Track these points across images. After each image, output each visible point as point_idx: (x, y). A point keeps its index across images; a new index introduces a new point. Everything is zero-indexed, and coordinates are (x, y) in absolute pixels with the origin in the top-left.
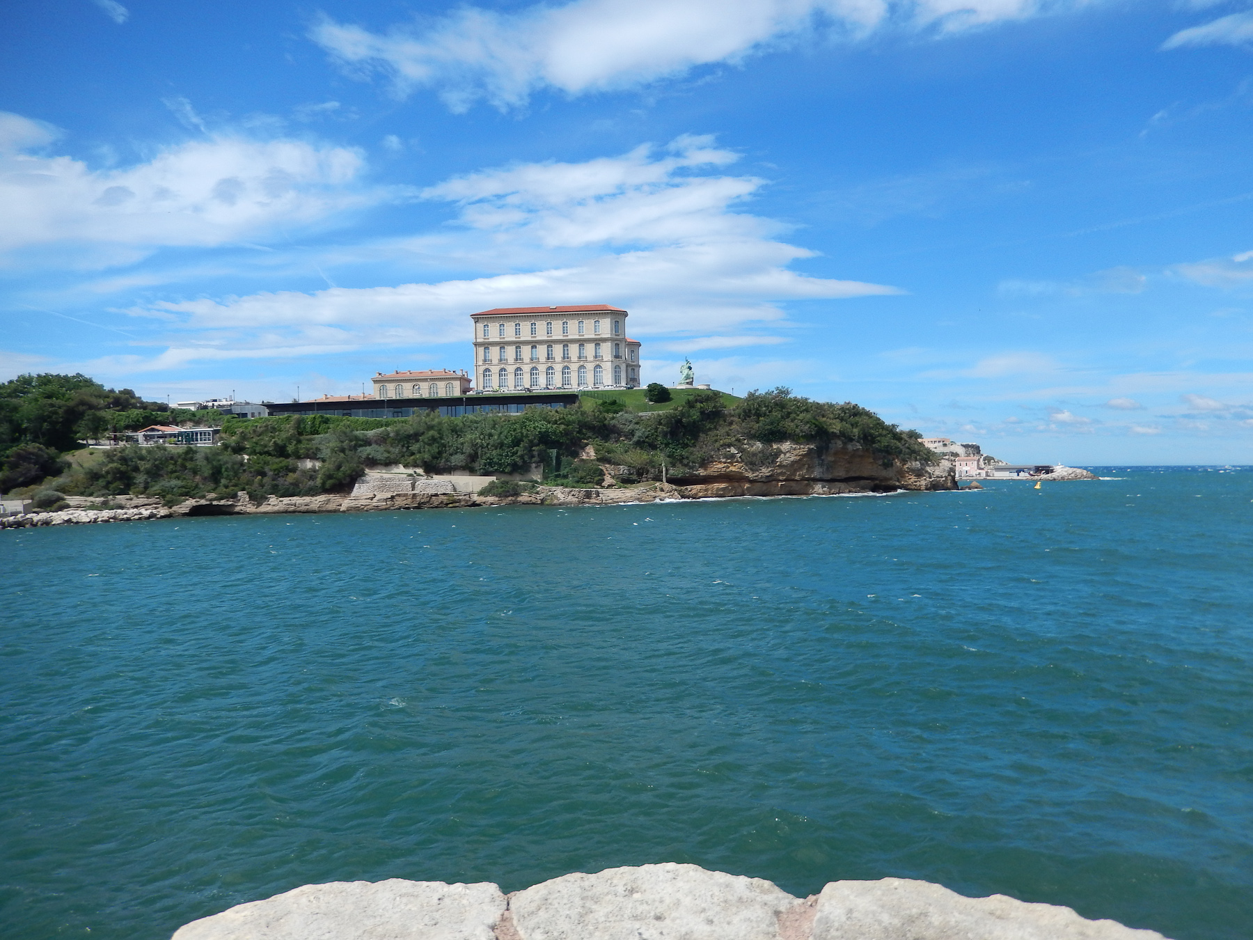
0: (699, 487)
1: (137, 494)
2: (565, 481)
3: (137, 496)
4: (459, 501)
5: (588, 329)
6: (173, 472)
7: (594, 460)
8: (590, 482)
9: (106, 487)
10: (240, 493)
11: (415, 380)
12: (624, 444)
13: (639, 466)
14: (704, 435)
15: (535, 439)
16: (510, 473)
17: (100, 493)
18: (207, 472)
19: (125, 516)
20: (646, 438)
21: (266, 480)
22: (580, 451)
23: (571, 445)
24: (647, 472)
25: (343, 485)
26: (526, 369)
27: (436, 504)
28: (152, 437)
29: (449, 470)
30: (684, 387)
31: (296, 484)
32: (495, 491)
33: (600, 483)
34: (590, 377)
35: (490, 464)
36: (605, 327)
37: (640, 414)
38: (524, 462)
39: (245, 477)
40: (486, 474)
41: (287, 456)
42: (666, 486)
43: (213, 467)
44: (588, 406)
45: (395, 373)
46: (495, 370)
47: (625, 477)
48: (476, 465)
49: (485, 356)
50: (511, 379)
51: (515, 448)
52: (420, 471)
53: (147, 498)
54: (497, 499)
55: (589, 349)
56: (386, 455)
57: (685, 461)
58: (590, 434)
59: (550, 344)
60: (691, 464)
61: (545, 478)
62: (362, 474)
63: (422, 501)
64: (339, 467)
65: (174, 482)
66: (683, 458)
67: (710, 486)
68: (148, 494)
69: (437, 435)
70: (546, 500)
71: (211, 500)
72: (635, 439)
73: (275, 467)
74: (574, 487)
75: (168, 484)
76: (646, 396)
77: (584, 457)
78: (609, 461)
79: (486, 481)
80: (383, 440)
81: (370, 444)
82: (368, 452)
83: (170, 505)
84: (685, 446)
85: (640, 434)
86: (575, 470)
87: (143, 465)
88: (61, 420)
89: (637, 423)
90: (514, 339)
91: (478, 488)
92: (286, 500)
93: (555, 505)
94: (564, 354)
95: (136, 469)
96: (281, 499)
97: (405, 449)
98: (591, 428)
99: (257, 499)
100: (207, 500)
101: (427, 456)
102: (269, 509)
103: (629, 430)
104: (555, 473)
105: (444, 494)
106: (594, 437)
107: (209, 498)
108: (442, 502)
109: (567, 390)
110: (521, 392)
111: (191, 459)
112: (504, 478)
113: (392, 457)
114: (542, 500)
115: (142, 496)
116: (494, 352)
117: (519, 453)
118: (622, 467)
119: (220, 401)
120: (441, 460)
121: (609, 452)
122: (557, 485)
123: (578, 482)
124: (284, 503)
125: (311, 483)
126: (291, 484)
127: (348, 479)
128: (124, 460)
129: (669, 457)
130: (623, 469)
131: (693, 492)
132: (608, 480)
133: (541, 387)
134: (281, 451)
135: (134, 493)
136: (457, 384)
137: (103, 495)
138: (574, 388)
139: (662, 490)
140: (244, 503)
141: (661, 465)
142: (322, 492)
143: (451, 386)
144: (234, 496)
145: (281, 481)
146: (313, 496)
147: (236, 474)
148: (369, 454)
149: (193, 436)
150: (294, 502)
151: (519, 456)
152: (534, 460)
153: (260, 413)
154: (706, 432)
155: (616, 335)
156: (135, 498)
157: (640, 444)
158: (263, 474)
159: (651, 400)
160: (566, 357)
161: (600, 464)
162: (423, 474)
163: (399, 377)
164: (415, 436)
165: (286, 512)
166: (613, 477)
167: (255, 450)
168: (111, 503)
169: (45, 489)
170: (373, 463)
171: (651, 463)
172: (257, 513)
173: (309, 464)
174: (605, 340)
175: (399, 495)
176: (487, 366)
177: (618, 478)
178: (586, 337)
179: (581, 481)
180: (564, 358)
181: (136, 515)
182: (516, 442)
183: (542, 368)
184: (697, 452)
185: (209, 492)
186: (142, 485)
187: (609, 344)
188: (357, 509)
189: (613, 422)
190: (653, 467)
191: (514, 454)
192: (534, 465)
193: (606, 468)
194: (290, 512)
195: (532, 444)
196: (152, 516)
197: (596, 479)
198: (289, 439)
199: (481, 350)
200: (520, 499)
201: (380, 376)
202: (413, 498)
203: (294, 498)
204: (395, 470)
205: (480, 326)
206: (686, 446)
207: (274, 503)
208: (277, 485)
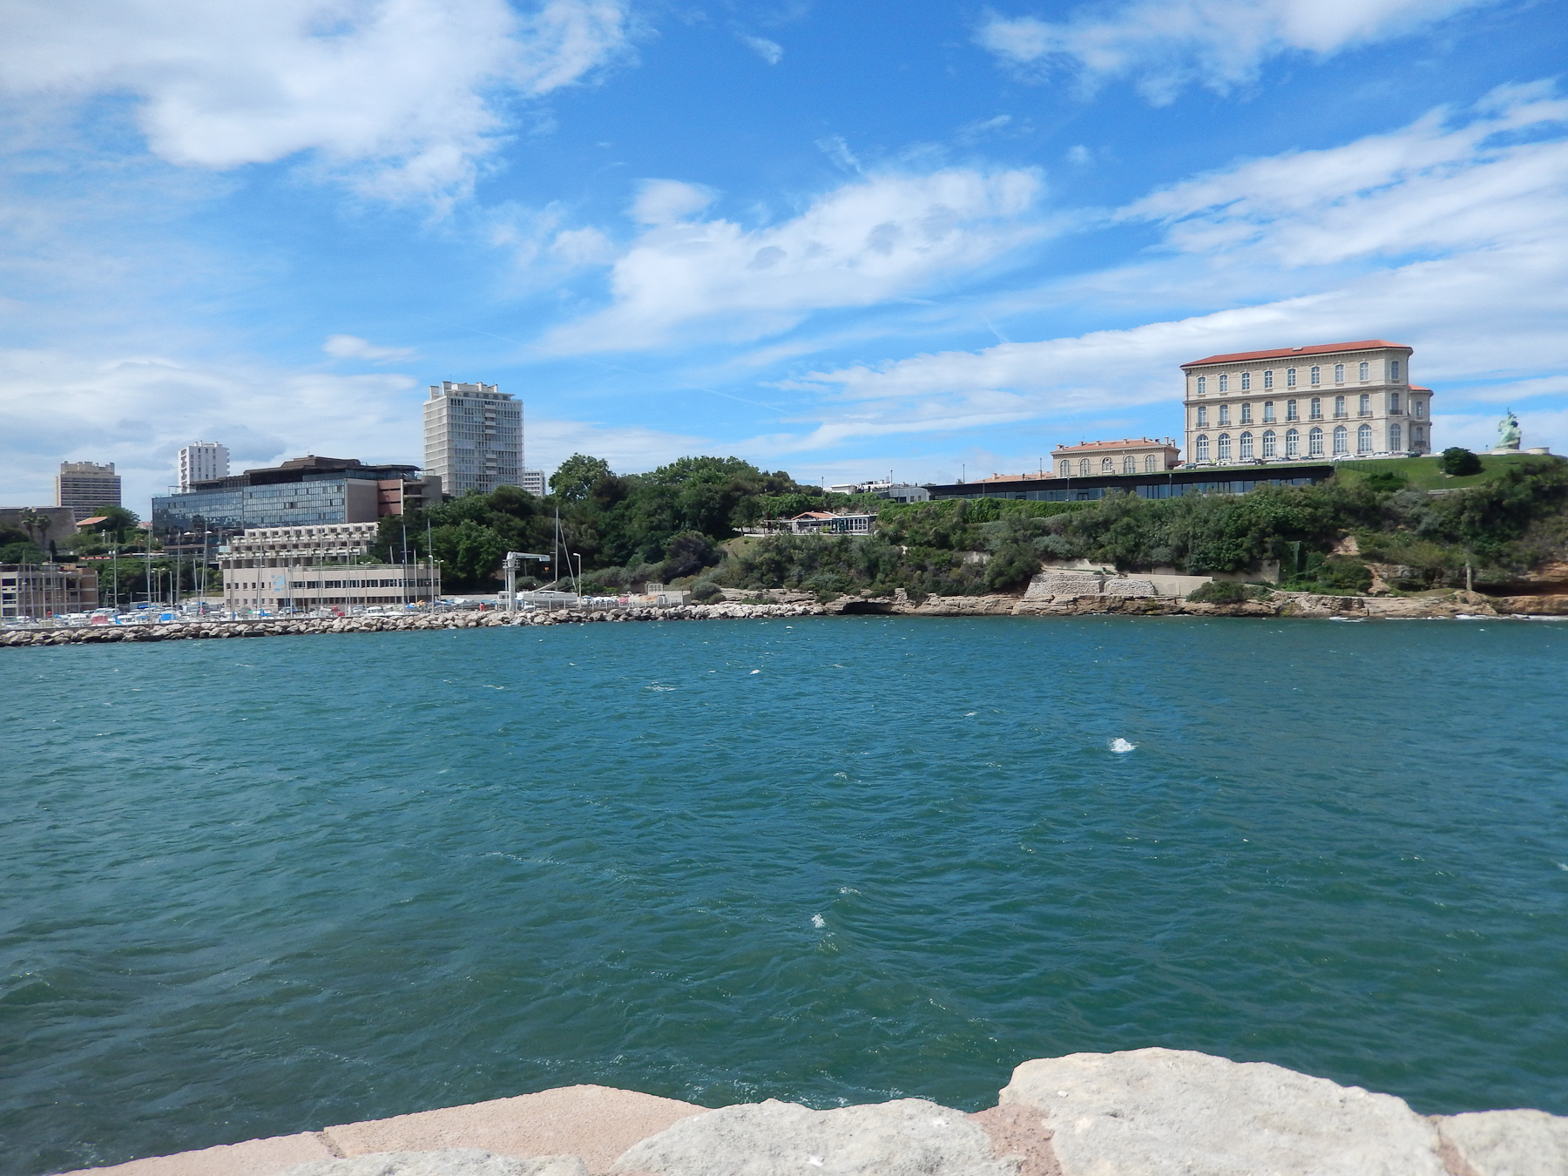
0: (1527, 598)
1: (790, 588)
2: (1312, 585)
3: (790, 590)
4: (1162, 607)
5: (1351, 374)
6: (827, 564)
7: (1356, 557)
8: (1349, 587)
9: (760, 580)
10: (897, 590)
11: (1106, 453)
12: (1405, 535)
13: (1429, 567)
14: (1537, 523)
15: (1267, 527)
16: (1233, 572)
18: (862, 566)
19: (779, 612)
20: (1441, 525)
21: (926, 575)
22: (1334, 543)
23: (1323, 536)
24: (1442, 575)
25: (1016, 583)
26: (1257, 433)
27: (1130, 610)
28: (805, 525)
29: (1148, 567)
30: (1504, 452)
31: (960, 581)
32: (1211, 595)
33: (1365, 588)
34: (1352, 442)
35: (1204, 560)
36: (1377, 372)
37: (1431, 492)
38: (1252, 558)
39: (903, 571)
40: (1199, 572)
41: (951, 548)
42: (1472, 595)
43: (870, 561)
44: (1349, 482)
45: (1080, 445)
46: (1213, 436)
47: (1405, 580)
48: (1186, 562)
49: (1200, 419)
50: (1235, 449)
51: (1240, 540)
52: (1111, 568)
53: (801, 592)
54: (1213, 606)
55: (1352, 404)
56: (1067, 547)
57: (1505, 560)
58: (1350, 520)
59: (1292, 398)
60: (1514, 564)
61: (1283, 579)
62: (1038, 570)
63: (1113, 605)
64: (1011, 563)
65: (828, 576)
66: (1501, 556)
67: (1547, 598)
68: (801, 588)
69: (1133, 523)
70: (1283, 610)
71: (866, 597)
72: (1422, 527)
73: (936, 560)
74: (1325, 593)
75: (821, 578)
76: (1440, 466)
77: (1341, 553)
78: (1380, 559)
79: (1199, 582)
80: (1062, 528)
81: (1048, 534)
82: (1046, 543)
83: (824, 601)
84: (1505, 538)
85: (1430, 521)
86: (1329, 569)
87: (797, 555)
88: (718, 506)
89: (1426, 505)
90: (1240, 395)
91: (1188, 592)
92: (949, 600)
93: (1296, 616)
94: (1313, 411)
95: (791, 560)
96: (943, 598)
97: (1092, 541)
98: (1353, 511)
99: (917, 597)
100: (861, 597)
101: (1119, 550)
102: (929, 609)
103: (1413, 515)
104: (1298, 574)
105: (1142, 598)
106: (1357, 524)
107: (865, 594)
108: (1139, 608)
109: (1316, 461)
110: (1249, 464)
111: (846, 550)
112: (1224, 579)
113: (1076, 549)
114: (1278, 610)
115: (796, 590)
116: (1213, 413)
117: (1245, 545)
118: (1400, 567)
119: (876, 483)
120: (1139, 554)
121: (1380, 546)
122: (1301, 590)
123: (1331, 586)
124: (946, 602)
125: (977, 580)
126: (954, 581)
127: (1022, 576)
128: (779, 550)
129: (1477, 553)
130: (1401, 570)
131: (1519, 605)
132: (1378, 585)
133: (1278, 455)
134: (943, 542)
135: (787, 587)
136: (1160, 456)
137: (757, 588)
138: (1327, 456)
139: (1465, 601)
140: (901, 602)
141: (1464, 565)
142: (991, 591)
143: (1152, 459)
144: (891, 593)
145: (943, 577)
146: (979, 595)
147: (894, 567)
148: (1047, 547)
149: (847, 523)
150: (957, 602)
151: (1245, 550)
152: (1265, 556)
153: (920, 497)
154: (1541, 517)
155: (1394, 382)
156: (789, 592)
157: (1429, 534)
158: (923, 569)
159: (1448, 472)
160: (1316, 415)
161: (1366, 562)
162: (1115, 571)
163: (1086, 449)
164: (1106, 524)
165: (948, 615)
166: (1386, 581)
167: (914, 541)
168: (765, 597)
169: (703, 580)
170: (1051, 557)
171: (1448, 562)
172: (916, 614)
173: (975, 558)
174: (1376, 389)
175: (1083, 598)
176: (1202, 432)
177: (1393, 582)
178: (1346, 386)
179: (1336, 585)
180: (1313, 416)
181: (789, 611)
182: (1242, 533)
183: (1280, 432)
184: (1525, 548)
185: (864, 587)
186: (795, 579)
187: (1382, 395)
188: (1032, 613)
189: (1387, 504)
190: (1451, 567)
191: (1239, 546)
192: (1266, 563)
193: (1375, 567)
194: (953, 615)
195: (1263, 533)
196: (805, 613)
197: (1360, 582)
198: (954, 528)
199: (1194, 411)
200: (1246, 607)
201: (1061, 450)
202: (1100, 602)
203: (958, 597)
204: (1079, 566)
205: (1194, 379)
206: (1509, 537)
207: (936, 603)
208: (939, 582)
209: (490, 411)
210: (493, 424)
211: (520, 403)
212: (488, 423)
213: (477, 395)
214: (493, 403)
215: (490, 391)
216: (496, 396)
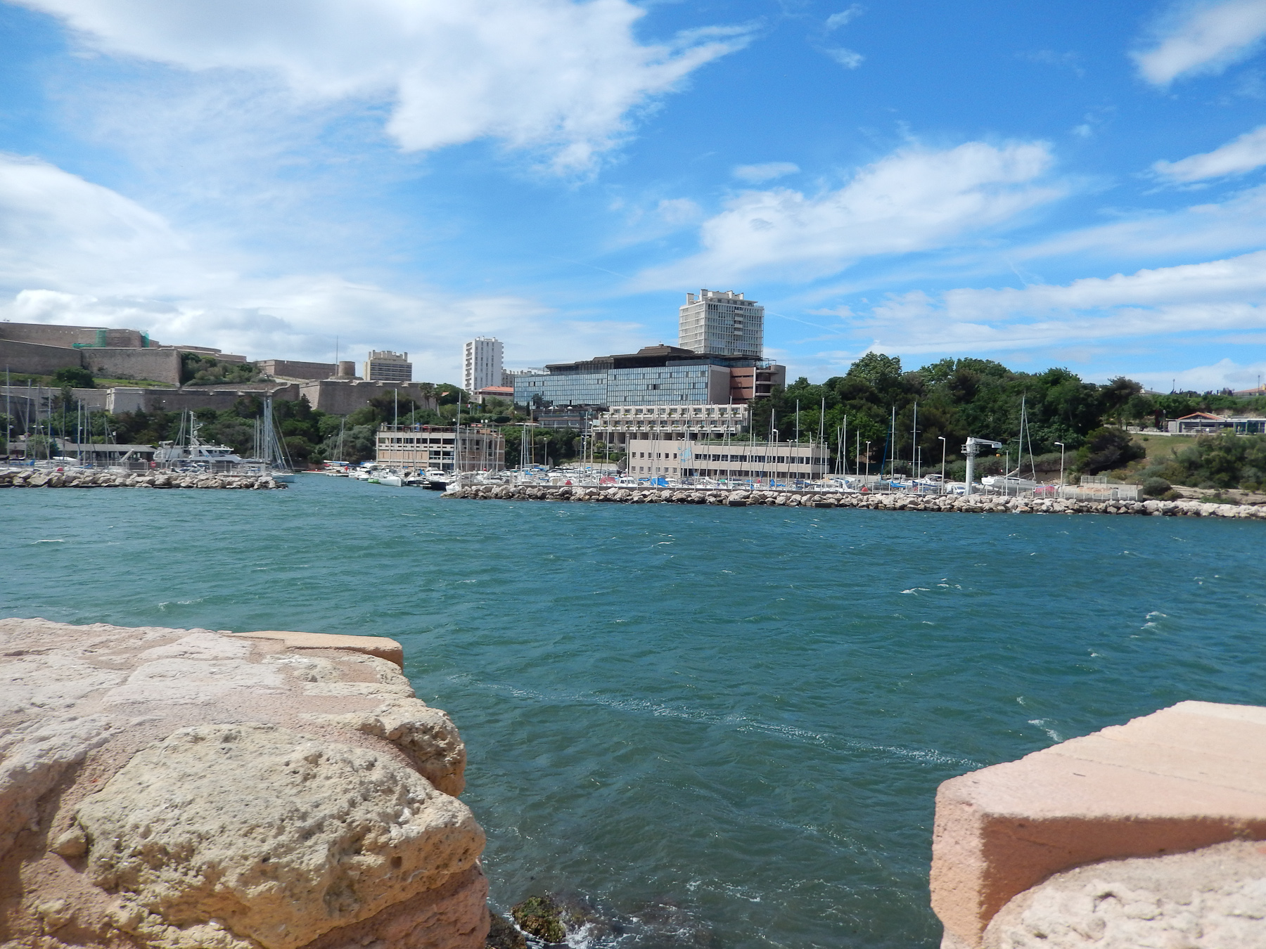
1: (1250, 489)
17: (1203, 484)
28: (1194, 425)
115: (1260, 492)
135: (1247, 488)
137: (1211, 487)
156: (1251, 494)
169: (1141, 474)
209: (738, 315)
210: (741, 326)
211: (762, 309)
212: (737, 326)
213: (728, 301)
214: (741, 309)
215: (736, 298)
216: (743, 303)
